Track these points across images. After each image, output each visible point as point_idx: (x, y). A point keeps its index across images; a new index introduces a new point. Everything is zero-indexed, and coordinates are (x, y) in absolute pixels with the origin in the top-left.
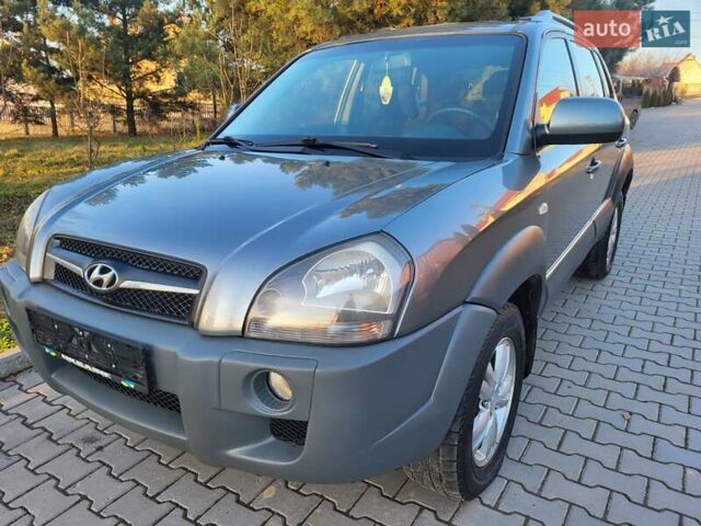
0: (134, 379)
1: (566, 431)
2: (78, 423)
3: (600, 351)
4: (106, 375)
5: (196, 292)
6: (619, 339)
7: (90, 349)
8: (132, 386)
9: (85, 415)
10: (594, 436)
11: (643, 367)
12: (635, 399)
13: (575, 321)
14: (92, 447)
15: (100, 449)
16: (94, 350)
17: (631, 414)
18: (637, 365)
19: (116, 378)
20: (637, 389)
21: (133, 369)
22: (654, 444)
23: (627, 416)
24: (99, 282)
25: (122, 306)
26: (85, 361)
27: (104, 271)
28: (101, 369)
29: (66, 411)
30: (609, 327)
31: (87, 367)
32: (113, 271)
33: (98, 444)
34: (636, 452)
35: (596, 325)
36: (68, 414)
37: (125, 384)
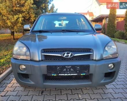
0: (85, 73)
8: (84, 74)
19: (79, 74)
24: (67, 56)
27: (68, 53)
28: (74, 74)
37: (82, 75)
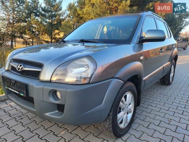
0: (23, 93)
1: (151, 123)
2: (18, 112)
3: (165, 103)
4: (17, 92)
5: (41, 70)
6: (171, 100)
7: (15, 86)
8: (23, 95)
9: (20, 110)
10: (159, 125)
11: (177, 108)
12: (173, 116)
13: (159, 95)
14: (20, 118)
15: (22, 119)
16: (16, 86)
17: (171, 120)
18: (176, 107)
19: (19, 93)
20: (174, 113)
21: (23, 90)
22: (176, 128)
23: (170, 120)
24: (19, 69)
25: (24, 75)
26: (13, 89)
27: (21, 66)
29: (16, 109)
30: (169, 97)
31: (14, 91)
32: (22, 66)
33: (22, 118)
34: (170, 130)
35: (165, 97)
36: (16, 110)
37: (21, 95)
